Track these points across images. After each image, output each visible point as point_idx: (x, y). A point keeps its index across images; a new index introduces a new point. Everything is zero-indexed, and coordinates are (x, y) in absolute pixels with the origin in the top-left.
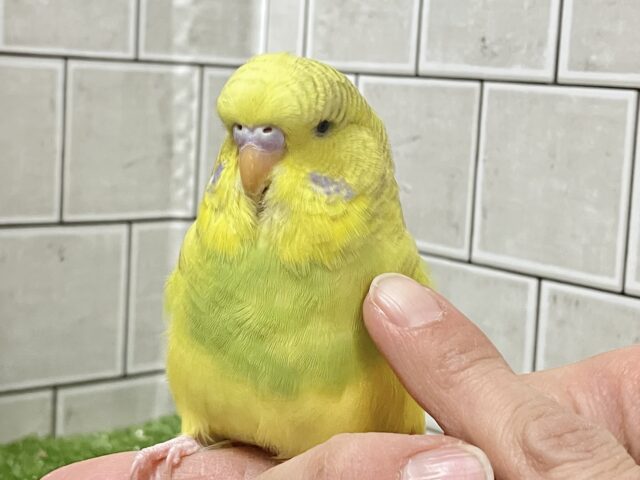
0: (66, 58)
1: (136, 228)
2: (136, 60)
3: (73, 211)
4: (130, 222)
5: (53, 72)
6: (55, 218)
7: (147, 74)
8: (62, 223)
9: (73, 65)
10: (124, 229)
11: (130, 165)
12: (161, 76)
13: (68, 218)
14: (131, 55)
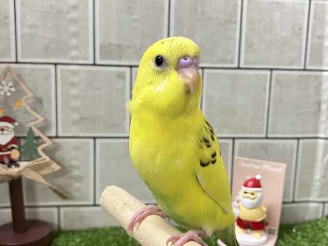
0: (271, 70)
1: (301, 141)
2: (305, 70)
3: (272, 133)
4: (298, 139)
5: (265, 76)
6: (264, 136)
7: (309, 76)
8: (267, 138)
9: (275, 72)
10: (295, 142)
11: (300, 114)
12: (316, 76)
13: (269, 136)
14: (302, 67)
